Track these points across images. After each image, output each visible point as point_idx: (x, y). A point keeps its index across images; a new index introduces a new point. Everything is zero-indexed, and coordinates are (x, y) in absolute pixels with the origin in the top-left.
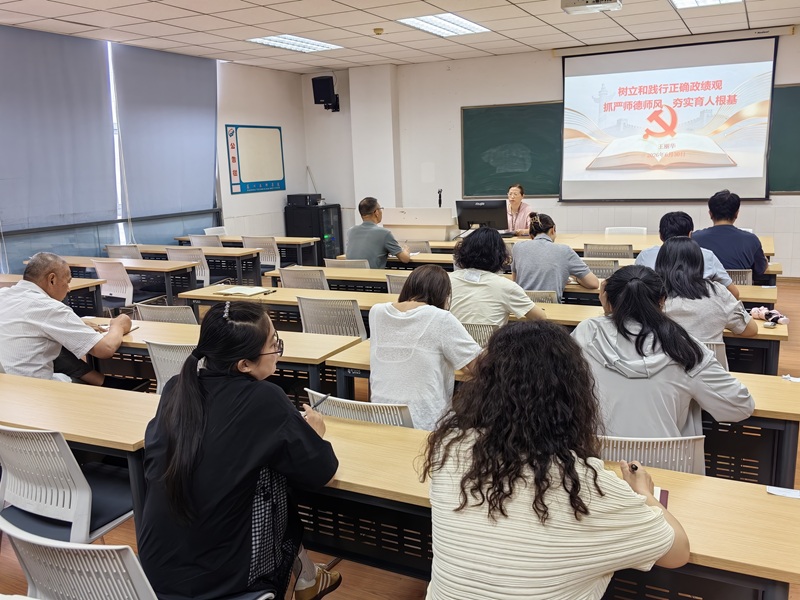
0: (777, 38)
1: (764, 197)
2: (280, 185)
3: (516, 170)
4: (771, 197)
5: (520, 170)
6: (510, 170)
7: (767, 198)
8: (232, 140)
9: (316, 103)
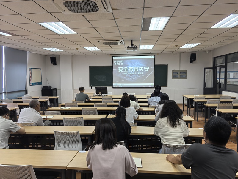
0: (155, 55)
2: (40, 83)
3: (102, 81)
8: (30, 72)
9: (51, 63)
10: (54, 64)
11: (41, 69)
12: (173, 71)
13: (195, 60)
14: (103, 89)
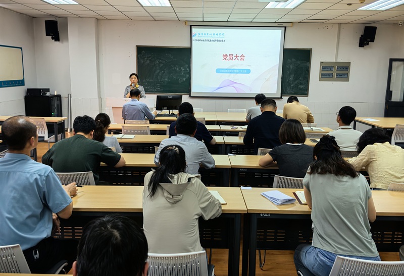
0: (285, 27)
1: (280, 97)
2: (21, 83)
4: (283, 97)
9: (47, 35)
10: (53, 39)
11: (21, 48)
12: (321, 63)
13: (373, 41)
14: (174, 98)
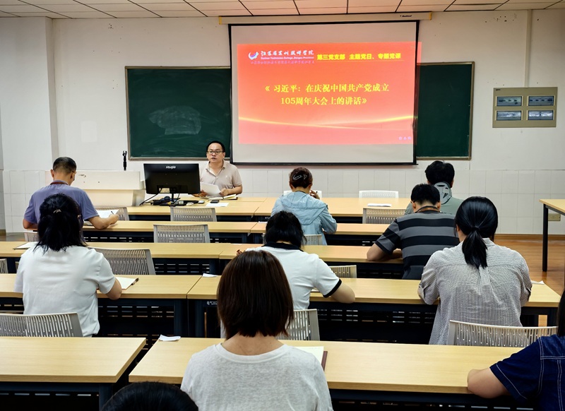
0: (418, 22)
1: (411, 161)
3: (186, 132)
4: (418, 162)
5: (190, 132)
6: (179, 132)
7: (415, 163)
12: (497, 90)
14: (180, 170)
